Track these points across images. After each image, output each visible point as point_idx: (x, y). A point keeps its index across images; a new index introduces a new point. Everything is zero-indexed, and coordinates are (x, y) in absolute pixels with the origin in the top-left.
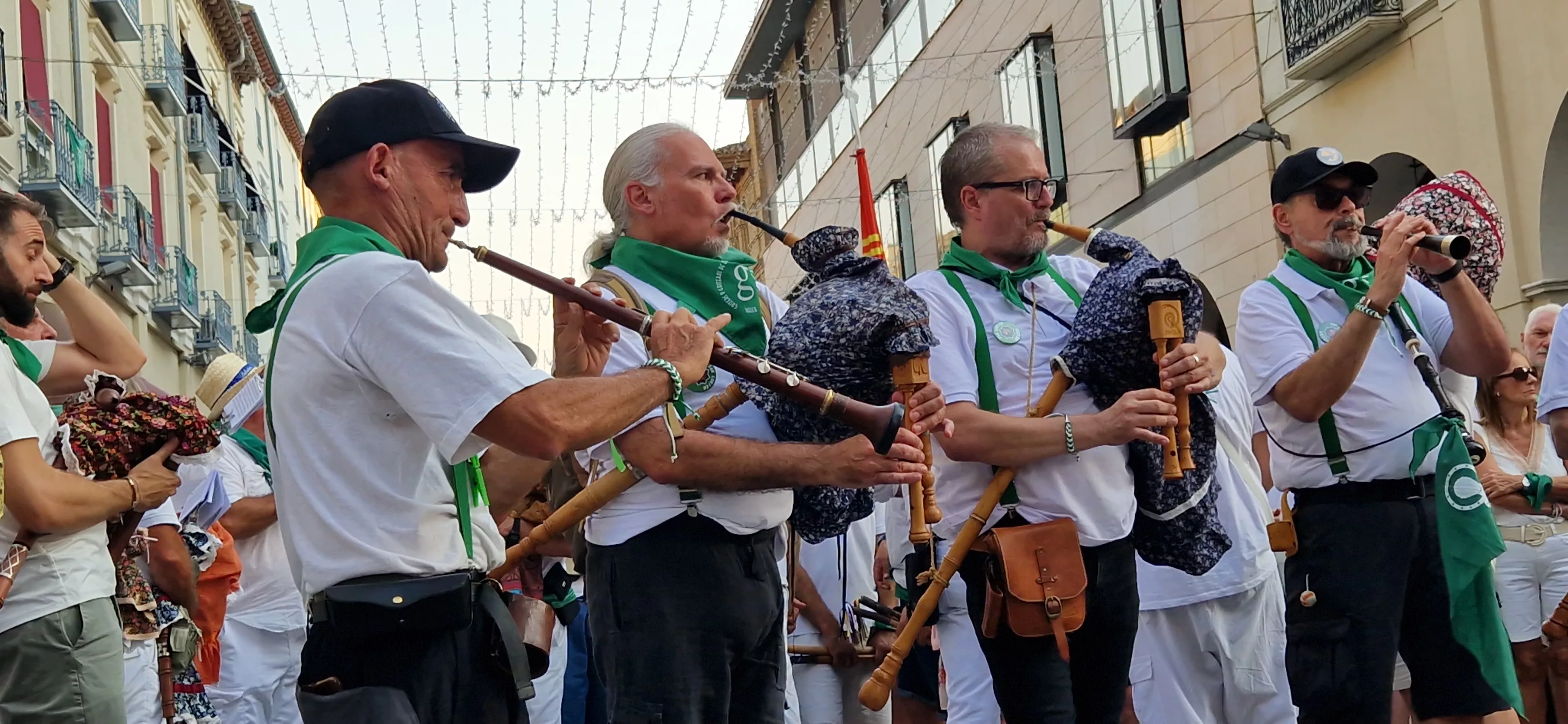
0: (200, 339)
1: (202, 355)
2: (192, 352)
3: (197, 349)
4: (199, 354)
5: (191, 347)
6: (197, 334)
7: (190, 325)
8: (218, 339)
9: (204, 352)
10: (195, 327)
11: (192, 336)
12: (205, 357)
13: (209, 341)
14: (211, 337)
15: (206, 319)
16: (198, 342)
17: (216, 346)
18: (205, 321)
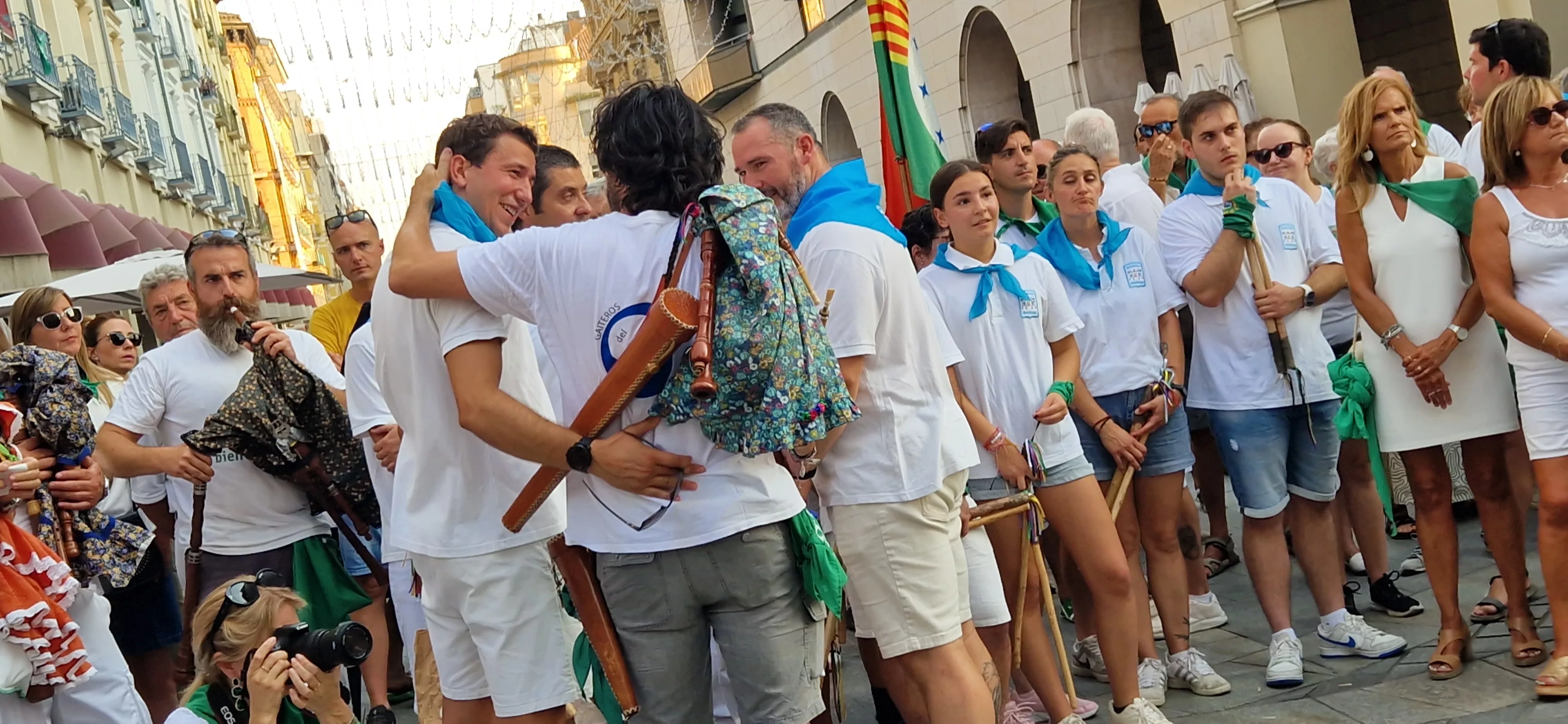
0: (65, 108)
1: (69, 126)
2: (59, 124)
3: (64, 120)
4: (65, 125)
5: (57, 119)
6: (61, 103)
7: (52, 96)
8: (84, 106)
9: (71, 122)
10: (57, 98)
11: (56, 107)
12: (73, 128)
13: (75, 110)
14: (77, 105)
15: (68, 86)
16: (63, 112)
17: (84, 114)
18: (67, 90)
